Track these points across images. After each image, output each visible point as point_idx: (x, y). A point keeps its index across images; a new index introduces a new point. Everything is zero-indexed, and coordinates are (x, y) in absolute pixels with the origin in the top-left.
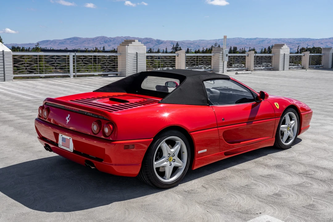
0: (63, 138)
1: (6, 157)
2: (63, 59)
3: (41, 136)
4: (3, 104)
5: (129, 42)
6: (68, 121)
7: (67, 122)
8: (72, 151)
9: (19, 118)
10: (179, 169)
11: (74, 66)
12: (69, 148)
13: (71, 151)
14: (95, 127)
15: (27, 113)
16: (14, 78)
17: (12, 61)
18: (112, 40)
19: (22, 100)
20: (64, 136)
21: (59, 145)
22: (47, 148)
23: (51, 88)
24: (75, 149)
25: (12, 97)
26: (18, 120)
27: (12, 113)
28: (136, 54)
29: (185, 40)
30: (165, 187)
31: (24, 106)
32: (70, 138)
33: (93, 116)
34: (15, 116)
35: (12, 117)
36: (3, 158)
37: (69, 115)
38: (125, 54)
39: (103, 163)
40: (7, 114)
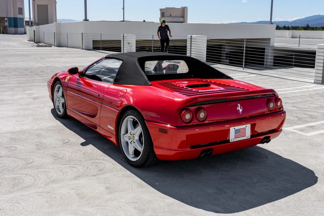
7: (241, 112)
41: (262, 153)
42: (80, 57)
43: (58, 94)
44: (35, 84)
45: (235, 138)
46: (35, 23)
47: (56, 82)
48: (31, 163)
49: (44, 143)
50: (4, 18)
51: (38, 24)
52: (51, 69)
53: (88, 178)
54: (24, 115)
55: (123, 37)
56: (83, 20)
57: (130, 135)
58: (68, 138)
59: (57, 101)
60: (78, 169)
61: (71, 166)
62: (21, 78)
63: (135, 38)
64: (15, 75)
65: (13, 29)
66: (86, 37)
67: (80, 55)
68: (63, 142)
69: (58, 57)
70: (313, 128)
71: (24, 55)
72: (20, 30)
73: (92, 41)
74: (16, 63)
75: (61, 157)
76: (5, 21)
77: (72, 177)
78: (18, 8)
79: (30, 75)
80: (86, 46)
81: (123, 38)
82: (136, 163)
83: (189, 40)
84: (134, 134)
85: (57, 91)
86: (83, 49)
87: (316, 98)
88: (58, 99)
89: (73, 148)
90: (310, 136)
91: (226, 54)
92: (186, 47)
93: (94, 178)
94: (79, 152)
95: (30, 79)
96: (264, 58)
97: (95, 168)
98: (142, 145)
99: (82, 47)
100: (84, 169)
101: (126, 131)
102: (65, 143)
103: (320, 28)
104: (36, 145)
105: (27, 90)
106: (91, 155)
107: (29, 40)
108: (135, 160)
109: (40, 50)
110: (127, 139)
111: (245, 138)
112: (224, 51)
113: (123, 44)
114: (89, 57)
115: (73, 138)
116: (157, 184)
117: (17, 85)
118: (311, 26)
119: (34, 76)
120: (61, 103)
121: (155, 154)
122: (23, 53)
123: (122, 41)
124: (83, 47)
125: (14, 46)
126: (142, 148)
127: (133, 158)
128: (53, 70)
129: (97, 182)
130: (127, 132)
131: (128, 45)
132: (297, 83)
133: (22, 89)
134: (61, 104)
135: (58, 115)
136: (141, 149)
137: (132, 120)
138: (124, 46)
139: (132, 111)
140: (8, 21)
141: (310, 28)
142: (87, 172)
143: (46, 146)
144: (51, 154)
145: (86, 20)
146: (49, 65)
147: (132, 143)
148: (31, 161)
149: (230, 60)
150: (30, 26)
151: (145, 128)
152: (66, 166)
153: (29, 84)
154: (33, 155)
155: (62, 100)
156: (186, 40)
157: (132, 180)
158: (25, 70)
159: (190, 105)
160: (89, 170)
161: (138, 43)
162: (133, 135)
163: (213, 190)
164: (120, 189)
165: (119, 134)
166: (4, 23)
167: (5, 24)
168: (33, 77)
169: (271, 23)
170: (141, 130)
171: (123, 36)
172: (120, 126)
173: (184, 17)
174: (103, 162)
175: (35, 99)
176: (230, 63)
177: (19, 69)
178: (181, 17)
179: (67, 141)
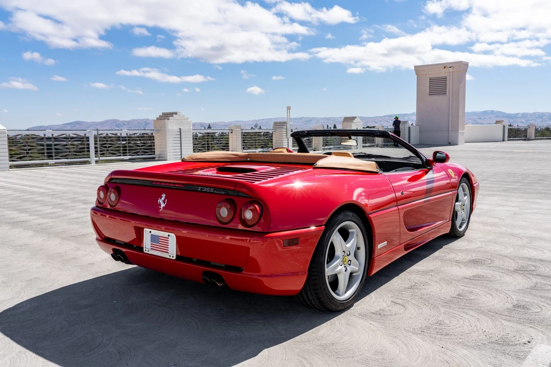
0: (153, 236)
1: (36, 278)
2: (64, 146)
3: (103, 237)
4: (3, 200)
5: (169, 115)
6: (163, 205)
7: (162, 207)
8: (174, 258)
9: (35, 217)
10: (353, 276)
11: (95, 148)
12: (168, 253)
13: (171, 258)
14: (224, 212)
15: (46, 210)
16: (11, 167)
17: (6, 143)
18: (126, 123)
19: (31, 193)
20: (155, 232)
21: (144, 249)
22: (117, 255)
23: (69, 177)
24: (179, 254)
25: (15, 190)
26: (36, 219)
27: (22, 211)
28: (179, 131)
29: (217, 121)
30: (340, 308)
31: (38, 201)
32: (169, 235)
33: (215, 192)
34: (28, 214)
35: (23, 216)
36: (31, 280)
37: (164, 196)
38: (165, 130)
39: (244, 274)
40: (14, 212)
45: (151, 249)
111: (167, 256)
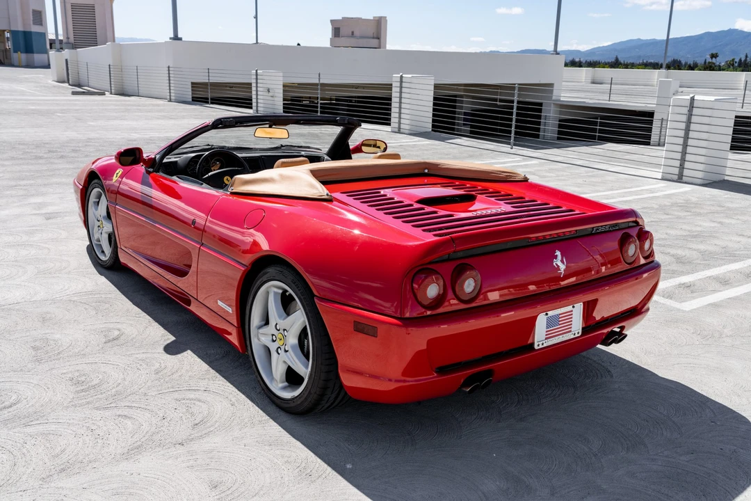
0: (549, 320)
6: (563, 267)
7: (562, 270)
8: (580, 334)
12: (570, 331)
13: (577, 335)
20: (553, 313)
21: (536, 344)
24: (586, 325)
32: (573, 307)
37: (558, 253)
41: (595, 361)
42: (164, 118)
43: (98, 211)
44: (54, 180)
45: (546, 339)
46: (68, 43)
47: (92, 181)
48: (11, 406)
49: (54, 340)
50: (5, 31)
51: (74, 46)
52: (96, 144)
53: (162, 452)
54: (16, 261)
55: (255, 77)
56: (171, 38)
57: (275, 332)
58: (119, 326)
59: (96, 228)
60: (137, 423)
61: (120, 412)
62: (23, 164)
63: (281, 78)
64: (13, 158)
65: (23, 57)
66: (176, 76)
67: (163, 114)
68: (105, 336)
69: (116, 118)
70: (692, 288)
71: (40, 113)
72: (38, 57)
73: (190, 84)
74: (19, 131)
75: (93, 383)
76: (6, 40)
77: (119, 451)
78: (31, 11)
79: (46, 158)
80: (178, 95)
81: (257, 79)
82: (292, 405)
83: (396, 85)
84: (284, 330)
85: (94, 202)
86: (170, 101)
87: (676, 213)
88: (99, 224)
89: (129, 356)
90: (691, 311)
91: (465, 114)
92: (390, 99)
93: (181, 449)
94: (145, 366)
95: (45, 168)
96: (539, 123)
97: (184, 418)
98: (308, 360)
99: (168, 97)
100: (154, 422)
101: (265, 318)
102: (109, 341)
103: (639, 65)
104: (34, 348)
105: (33, 195)
106: (175, 376)
107: (56, 79)
108: (288, 395)
109: (77, 102)
110: (266, 340)
111: (570, 336)
112: (461, 108)
113: (257, 91)
114: (183, 117)
115: (131, 325)
116: (349, 466)
117: (13, 183)
118: (622, 62)
119: (56, 161)
120: (106, 233)
121: (341, 386)
122: (38, 108)
123: (254, 85)
124: (170, 96)
125: (22, 93)
126: (307, 367)
127: (284, 388)
128: (100, 148)
129: (188, 464)
130: (267, 323)
131: (267, 94)
132: (626, 179)
133: (21, 192)
134: (105, 236)
135: (100, 262)
136: (304, 370)
137: (281, 291)
138: (257, 95)
139: (278, 269)
140: (11, 39)
141: (621, 64)
142: (162, 433)
143: (61, 349)
144: (70, 375)
145: (176, 38)
146: (93, 135)
147: (279, 351)
148: (13, 398)
149: (472, 126)
150: (58, 51)
151: (314, 316)
152: (107, 413)
153: (39, 181)
154: (20, 380)
155: (108, 227)
156: (391, 85)
157: (283, 457)
158: (37, 146)
159: (437, 260)
160: (166, 424)
161: (287, 89)
162: (282, 332)
163: (498, 483)
164: (251, 488)
165: (247, 327)
166: (4, 43)
167: (5, 45)
168: (52, 163)
169: (556, 52)
170: (304, 321)
171: (257, 75)
172: (249, 305)
173: (379, 39)
174: (204, 396)
175: (49, 217)
176: (471, 132)
177: (24, 144)
178: (373, 38)
179: (116, 333)
